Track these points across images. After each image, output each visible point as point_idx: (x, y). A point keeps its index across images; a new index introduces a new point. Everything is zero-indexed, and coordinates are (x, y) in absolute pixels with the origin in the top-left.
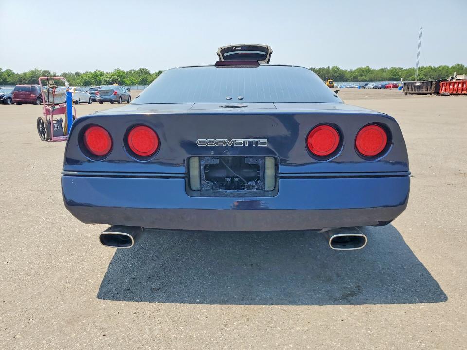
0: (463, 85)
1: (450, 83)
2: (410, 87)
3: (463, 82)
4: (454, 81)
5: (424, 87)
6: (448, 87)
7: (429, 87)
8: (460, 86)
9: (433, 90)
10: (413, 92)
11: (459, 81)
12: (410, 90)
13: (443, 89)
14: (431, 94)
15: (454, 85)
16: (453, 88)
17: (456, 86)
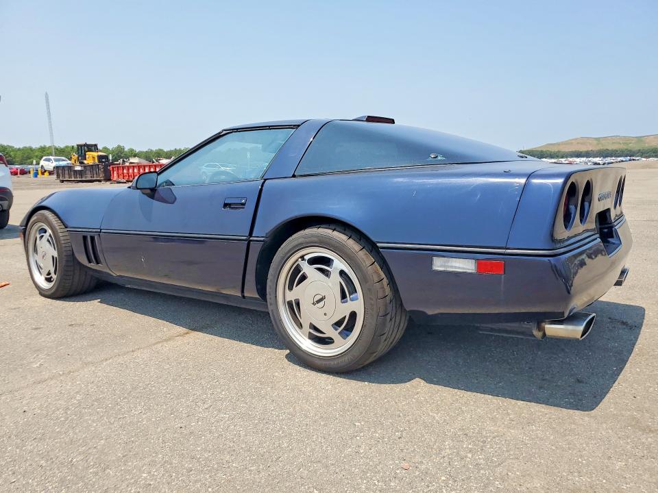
0: (139, 170)
1: (123, 168)
2: (67, 172)
3: (139, 166)
4: (127, 164)
5: (88, 172)
6: (120, 172)
7: (94, 172)
8: (136, 170)
9: (101, 176)
10: (73, 179)
11: (133, 165)
12: (67, 176)
13: (115, 175)
14: (100, 181)
15: (128, 170)
16: (128, 173)
17: (131, 171)
